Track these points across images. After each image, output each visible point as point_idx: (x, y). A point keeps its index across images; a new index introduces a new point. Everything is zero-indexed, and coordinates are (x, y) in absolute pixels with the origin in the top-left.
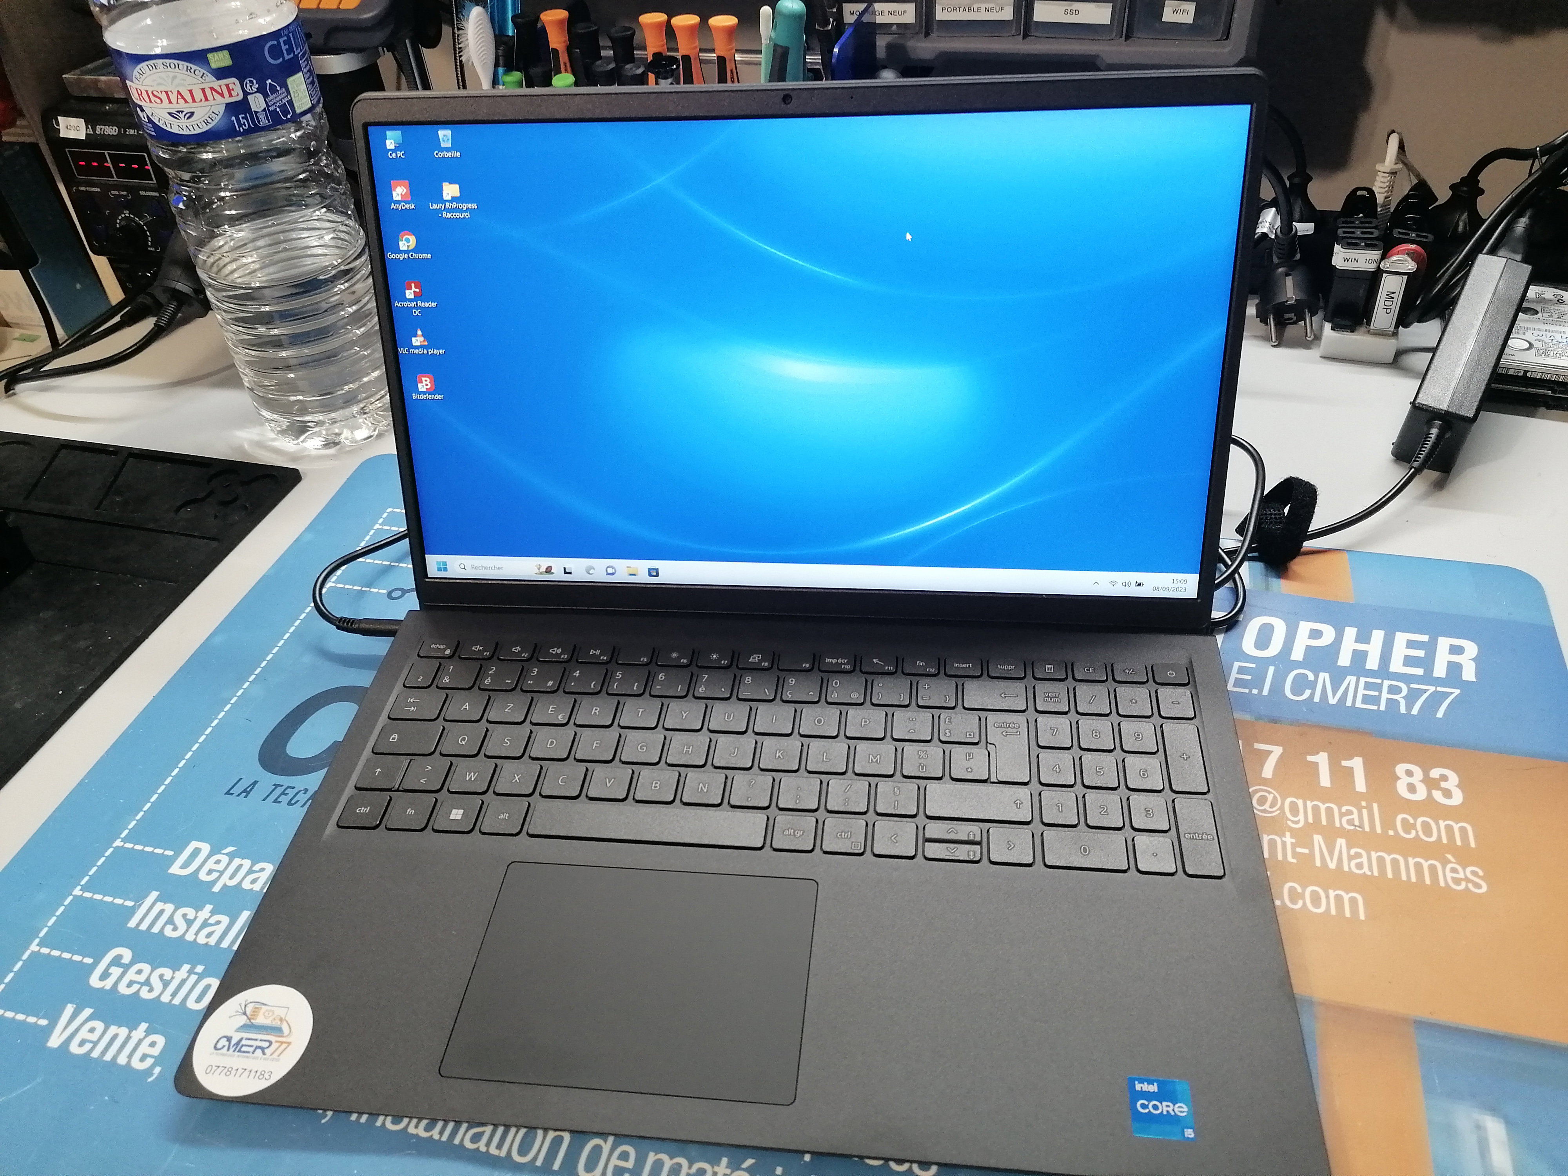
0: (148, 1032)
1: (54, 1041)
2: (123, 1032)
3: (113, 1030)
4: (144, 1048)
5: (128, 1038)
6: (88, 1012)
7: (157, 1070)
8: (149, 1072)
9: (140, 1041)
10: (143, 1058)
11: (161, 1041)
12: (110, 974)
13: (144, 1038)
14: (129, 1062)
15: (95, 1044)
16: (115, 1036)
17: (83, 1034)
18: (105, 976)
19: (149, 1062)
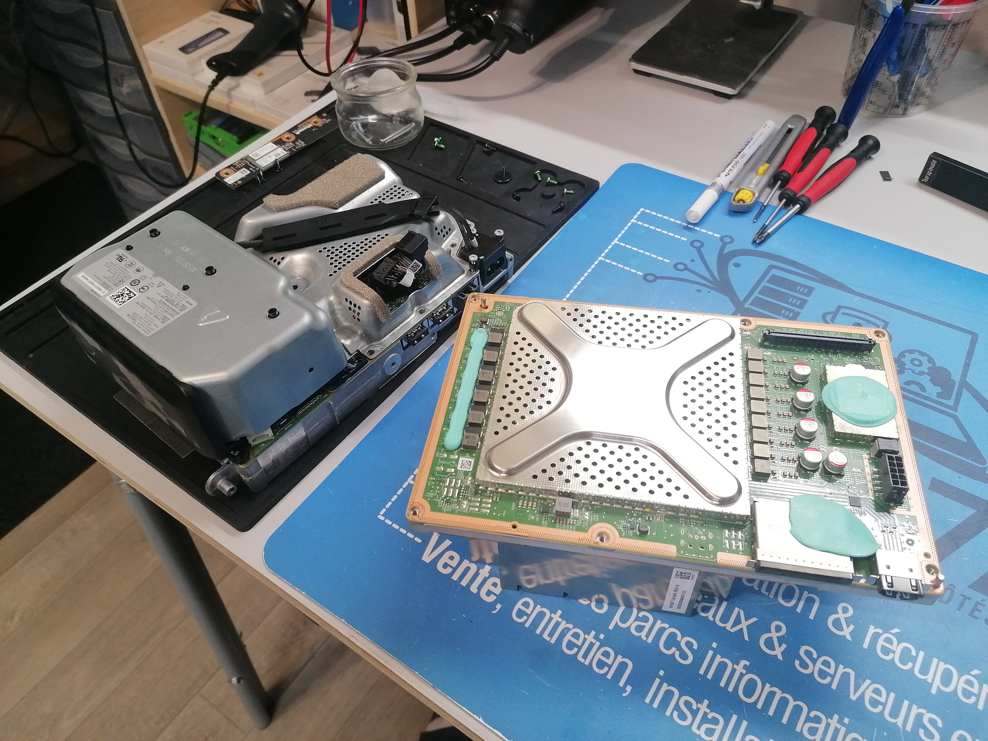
0: (491, 574)
1: (427, 558)
2: (473, 567)
3: (466, 563)
4: (488, 586)
5: (477, 574)
6: (448, 543)
7: (499, 606)
8: (493, 605)
9: (485, 580)
10: (489, 593)
13: (489, 577)
14: (479, 592)
15: (455, 569)
16: (468, 569)
17: (445, 559)
19: (493, 598)
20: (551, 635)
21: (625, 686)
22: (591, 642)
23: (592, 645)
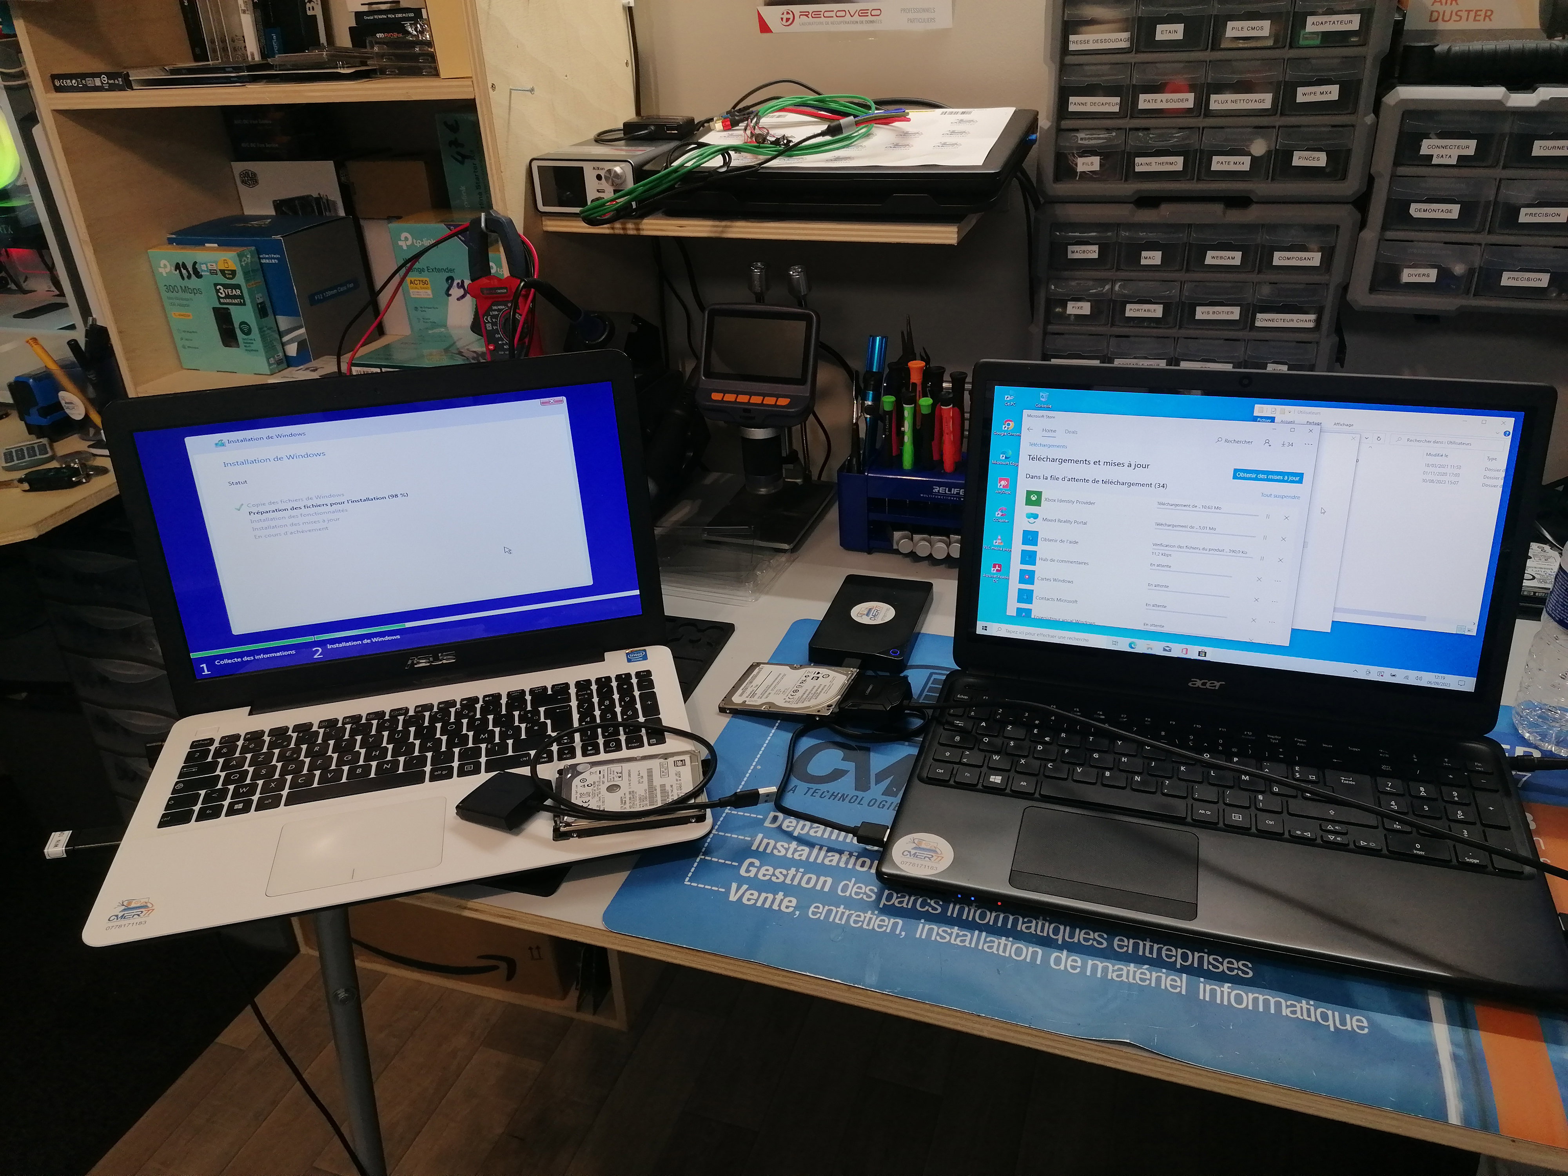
0: (785, 896)
1: (733, 898)
2: (771, 896)
3: (764, 895)
4: (785, 903)
5: (775, 898)
6: (745, 887)
7: (797, 913)
8: (793, 913)
9: (782, 901)
10: (787, 907)
11: (794, 901)
12: (751, 871)
13: (784, 898)
14: (780, 908)
15: (757, 900)
16: (766, 898)
17: (747, 895)
18: (748, 871)
19: (791, 909)
20: (841, 919)
21: (900, 933)
22: (870, 917)
23: (871, 919)
